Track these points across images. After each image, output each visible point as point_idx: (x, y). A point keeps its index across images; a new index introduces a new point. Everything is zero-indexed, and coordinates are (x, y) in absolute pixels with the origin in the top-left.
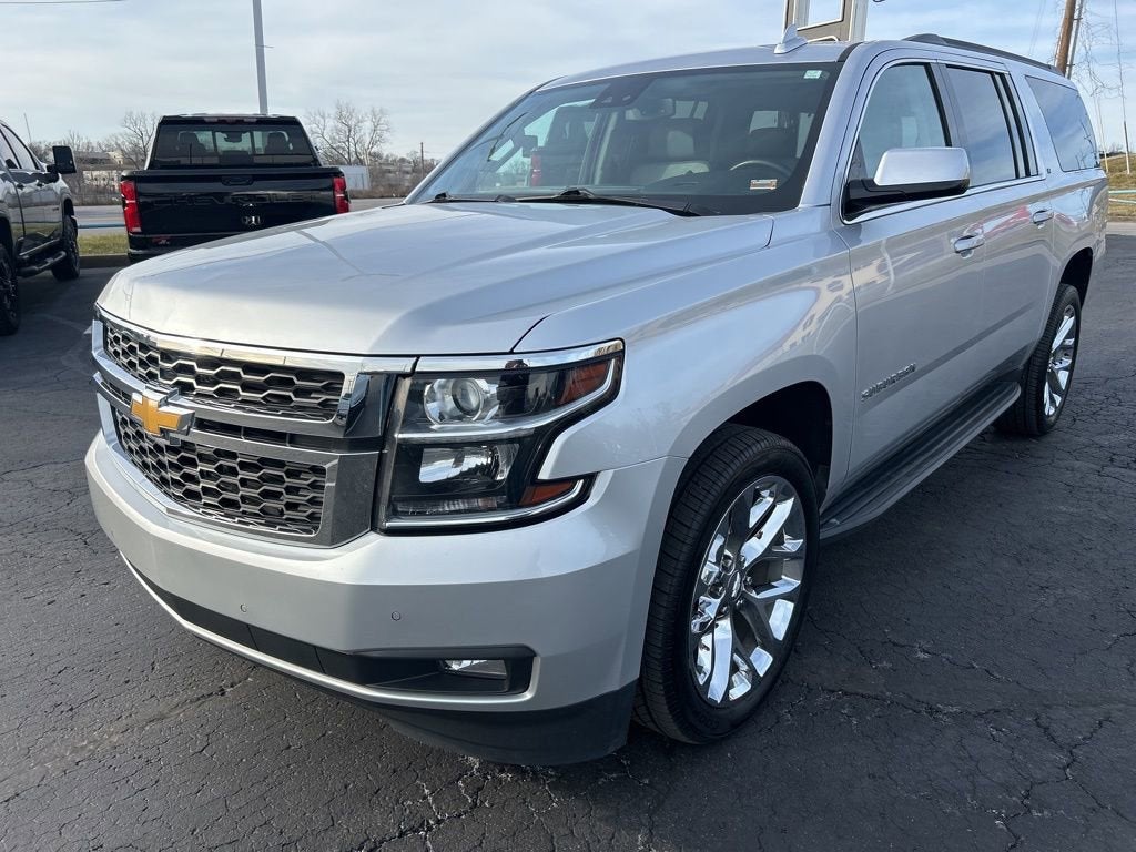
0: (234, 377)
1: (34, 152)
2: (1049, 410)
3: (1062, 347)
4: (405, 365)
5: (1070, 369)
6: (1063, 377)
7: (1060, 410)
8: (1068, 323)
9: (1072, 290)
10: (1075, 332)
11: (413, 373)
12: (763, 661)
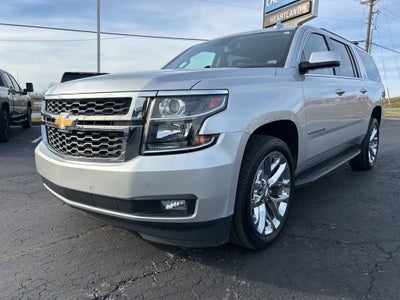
0: (93, 105)
2: (371, 161)
3: (373, 140)
4: (154, 94)
5: (377, 148)
6: (375, 151)
7: (374, 162)
8: (375, 132)
9: (375, 120)
10: (377, 135)
11: (156, 97)
12: (277, 223)
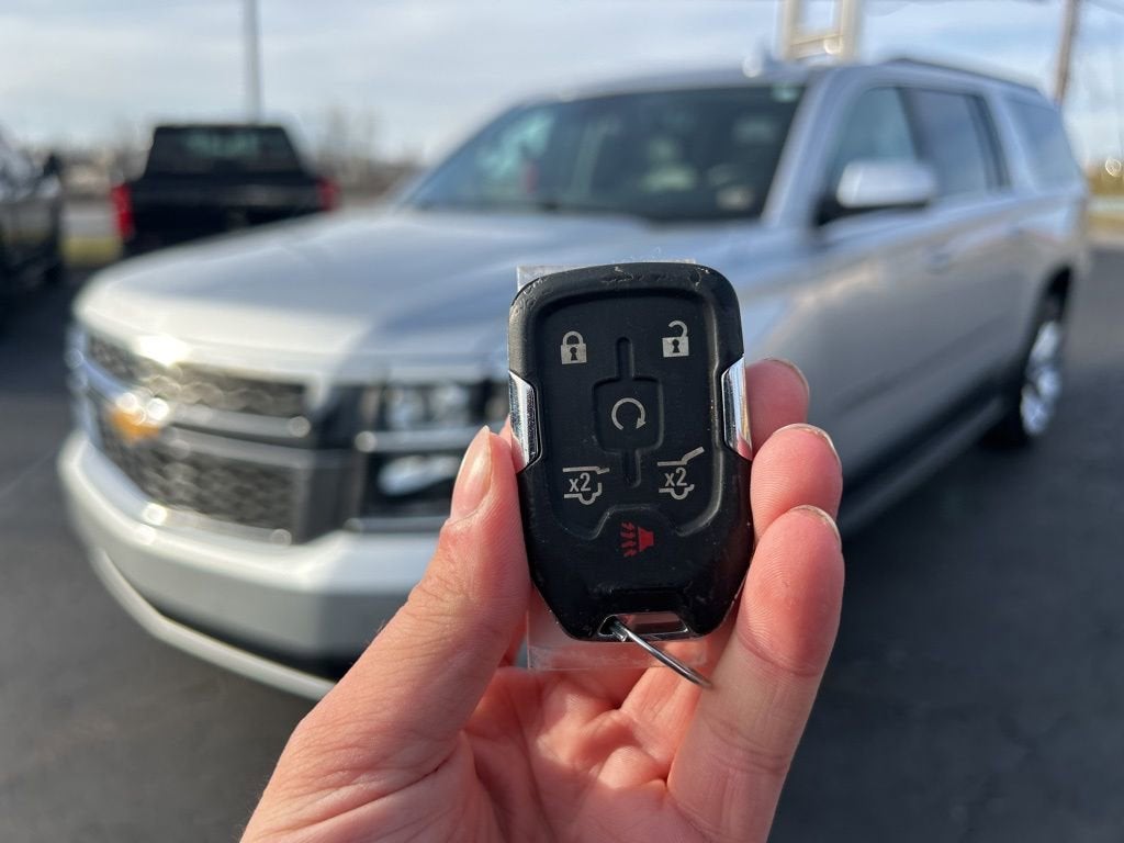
1: (26, 154)
